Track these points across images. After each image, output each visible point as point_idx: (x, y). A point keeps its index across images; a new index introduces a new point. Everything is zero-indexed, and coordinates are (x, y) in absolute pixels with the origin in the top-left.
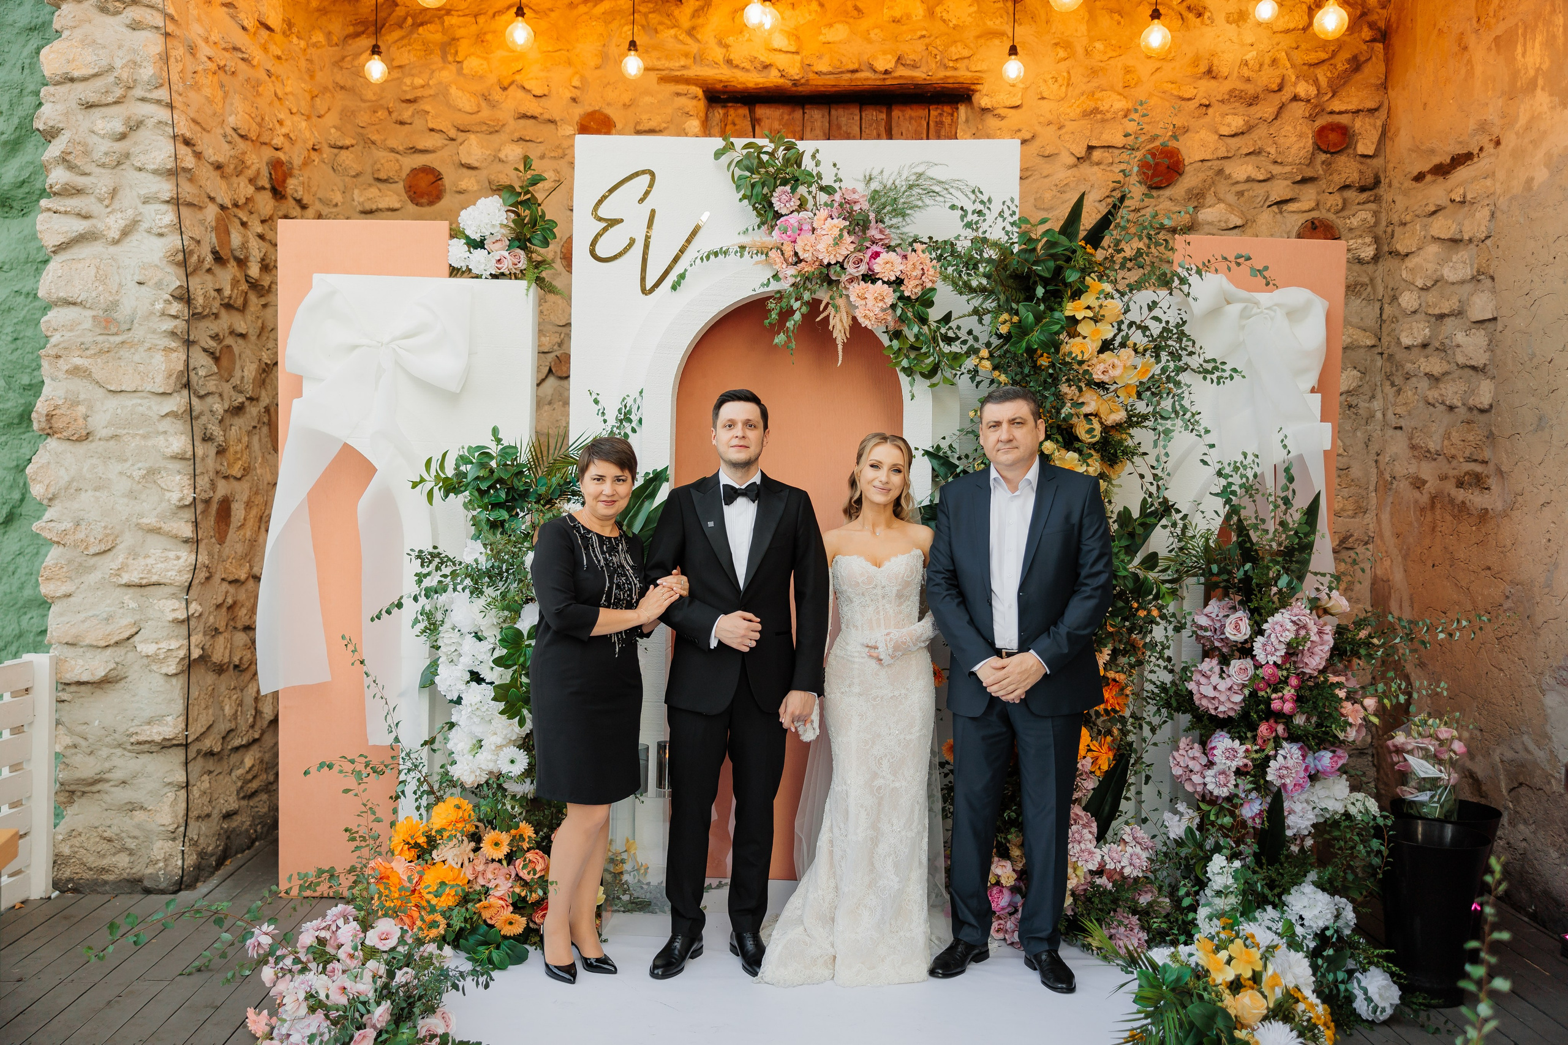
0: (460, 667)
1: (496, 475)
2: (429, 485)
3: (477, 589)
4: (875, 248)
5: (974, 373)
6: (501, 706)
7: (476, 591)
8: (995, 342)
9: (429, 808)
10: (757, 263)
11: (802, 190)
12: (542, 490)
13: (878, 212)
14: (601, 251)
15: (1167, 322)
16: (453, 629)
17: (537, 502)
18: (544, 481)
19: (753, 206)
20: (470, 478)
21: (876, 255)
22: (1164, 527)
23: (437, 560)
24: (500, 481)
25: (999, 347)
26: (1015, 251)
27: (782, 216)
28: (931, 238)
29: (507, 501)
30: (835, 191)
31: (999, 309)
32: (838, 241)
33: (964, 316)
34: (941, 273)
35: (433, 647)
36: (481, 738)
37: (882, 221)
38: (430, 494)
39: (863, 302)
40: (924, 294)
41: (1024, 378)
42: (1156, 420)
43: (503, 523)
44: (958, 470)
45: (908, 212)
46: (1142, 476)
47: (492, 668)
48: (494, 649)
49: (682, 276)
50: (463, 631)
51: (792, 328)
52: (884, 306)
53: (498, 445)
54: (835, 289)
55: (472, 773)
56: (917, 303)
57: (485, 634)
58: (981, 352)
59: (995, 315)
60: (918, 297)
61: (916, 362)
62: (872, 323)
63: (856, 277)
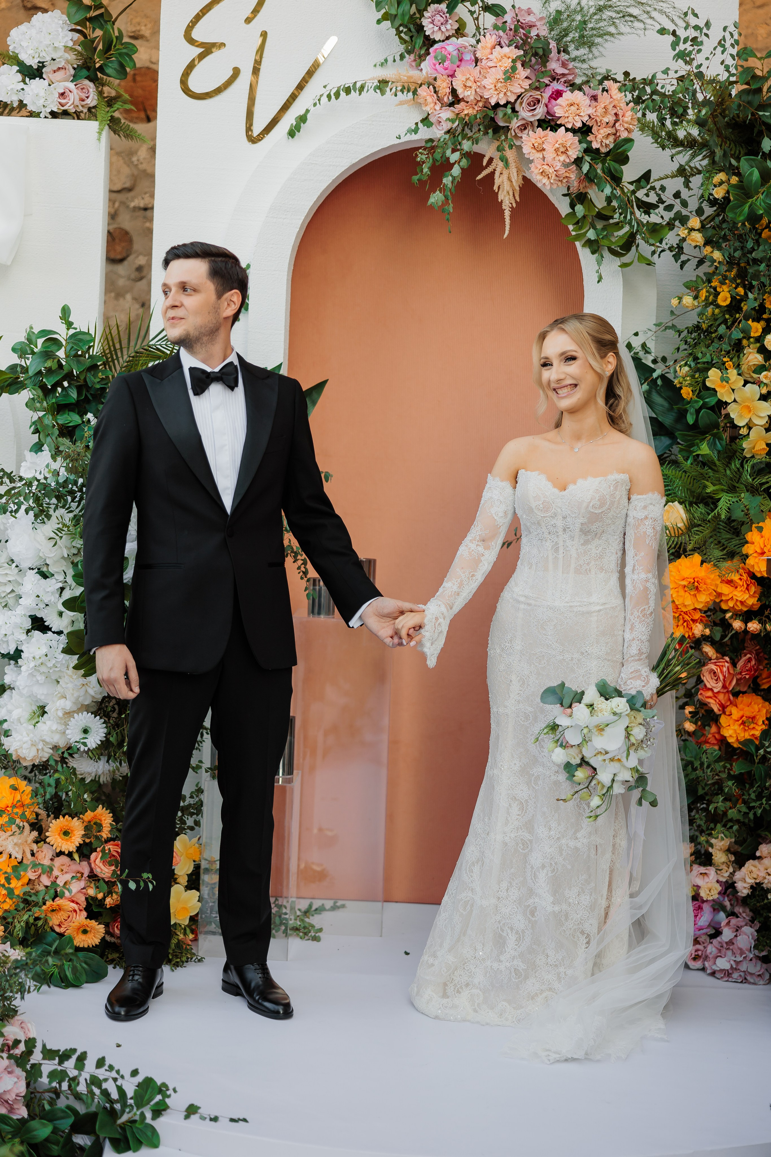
0: (18, 612)
1: (64, 369)
3: (43, 511)
4: (556, 86)
5: (678, 250)
6: (74, 660)
7: (42, 514)
8: (709, 211)
10: (401, 103)
11: (462, 10)
13: (559, 41)
14: (196, 84)
16: (10, 564)
19: (397, 29)
20: (31, 372)
21: (558, 94)
24: (70, 376)
25: (711, 218)
26: (734, 93)
27: (434, 42)
28: (626, 74)
29: (78, 401)
30: (504, 12)
31: (714, 167)
32: (509, 75)
33: (667, 177)
34: (639, 120)
36: (45, 702)
37: (566, 51)
39: (539, 155)
40: (617, 146)
41: (744, 255)
44: (655, 375)
45: (598, 40)
47: (61, 614)
48: (62, 589)
49: (302, 119)
50: (21, 567)
51: (450, 185)
52: (568, 161)
53: (68, 329)
54: (503, 137)
55: (32, 745)
56: (609, 158)
57: (52, 569)
58: (691, 221)
59: (708, 175)
60: (610, 150)
61: (605, 233)
62: (552, 181)
63: (531, 122)
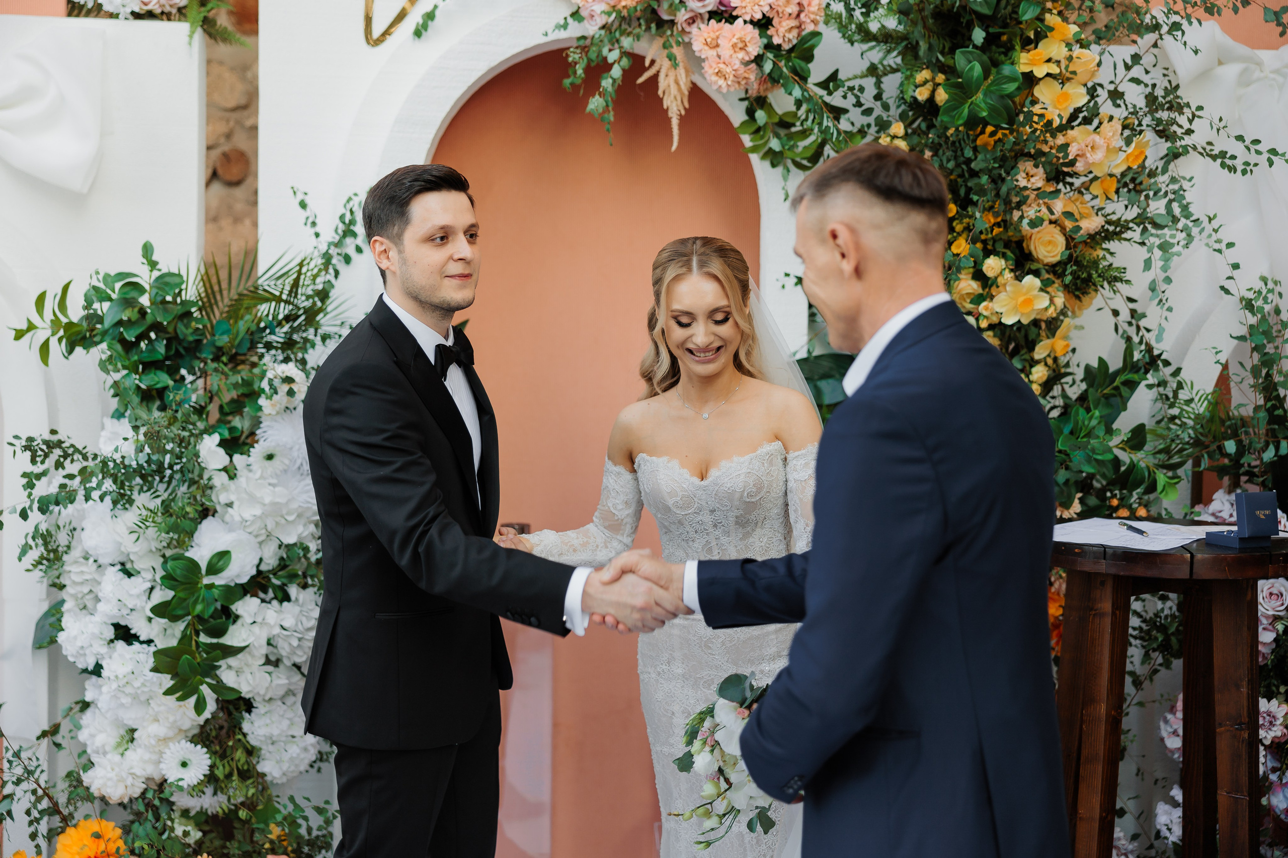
0: (97, 618)
1: (149, 319)
2: (41, 335)
3: (123, 495)
6: (165, 680)
7: (122, 500)
8: (909, 113)
9: (52, 835)
12: (223, 340)
15: (1154, 86)
16: (86, 558)
17: (216, 359)
18: (225, 327)
20: (107, 323)
22: (1150, 387)
23: (57, 452)
24: (157, 327)
25: (913, 121)
29: (167, 358)
31: (916, 64)
33: (856, 77)
35: (54, 585)
36: (135, 727)
38: (45, 349)
39: (713, 53)
40: (803, 40)
42: (1145, 230)
43: (161, 393)
46: (1116, 313)
47: (150, 620)
48: (152, 590)
49: (430, 16)
50: (101, 561)
51: (610, 89)
52: (747, 58)
53: (151, 271)
54: (669, 33)
55: (119, 781)
56: (793, 55)
57: (138, 566)
58: (893, 127)
59: (908, 73)
60: (794, 47)
61: (792, 143)
62: (729, 83)
63: (700, 14)
